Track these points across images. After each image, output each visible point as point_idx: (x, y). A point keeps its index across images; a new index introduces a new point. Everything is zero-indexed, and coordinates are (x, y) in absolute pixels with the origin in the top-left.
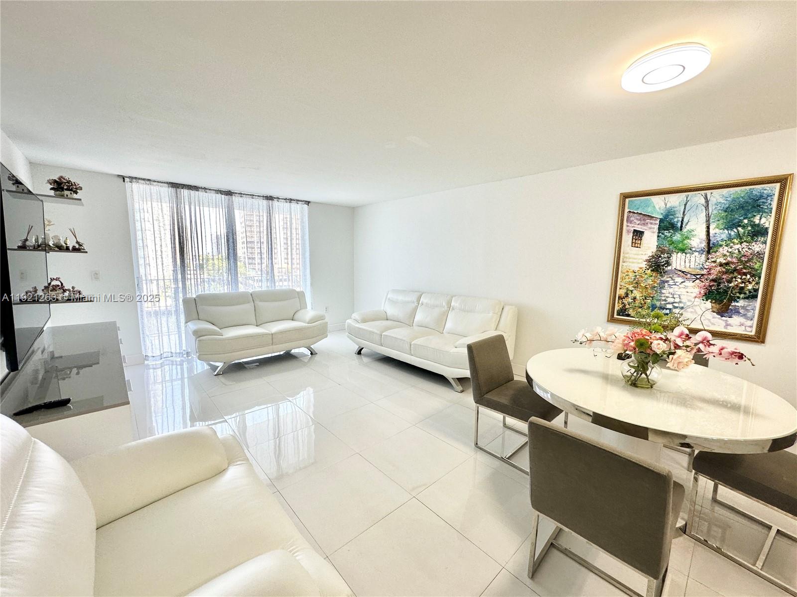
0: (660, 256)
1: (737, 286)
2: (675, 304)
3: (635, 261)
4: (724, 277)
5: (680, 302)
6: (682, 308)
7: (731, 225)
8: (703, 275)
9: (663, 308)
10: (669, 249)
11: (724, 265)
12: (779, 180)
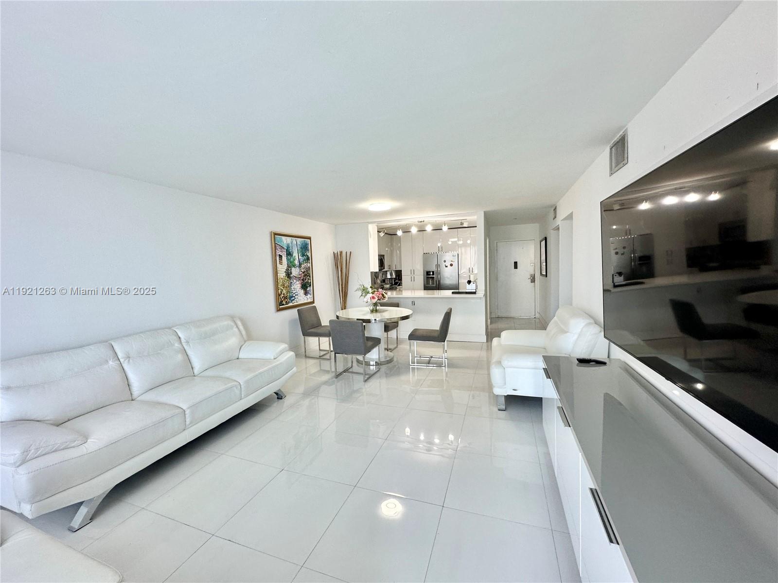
0: (289, 270)
1: (307, 281)
2: (296, 294)
3: (281, 272)
4: (304, 278)
5: (297, 292)
7: (303, 255)
8: (300, 278)
9: (293, 297)
10: (291, 265)
11: (304, 272)
12: (310, 238)
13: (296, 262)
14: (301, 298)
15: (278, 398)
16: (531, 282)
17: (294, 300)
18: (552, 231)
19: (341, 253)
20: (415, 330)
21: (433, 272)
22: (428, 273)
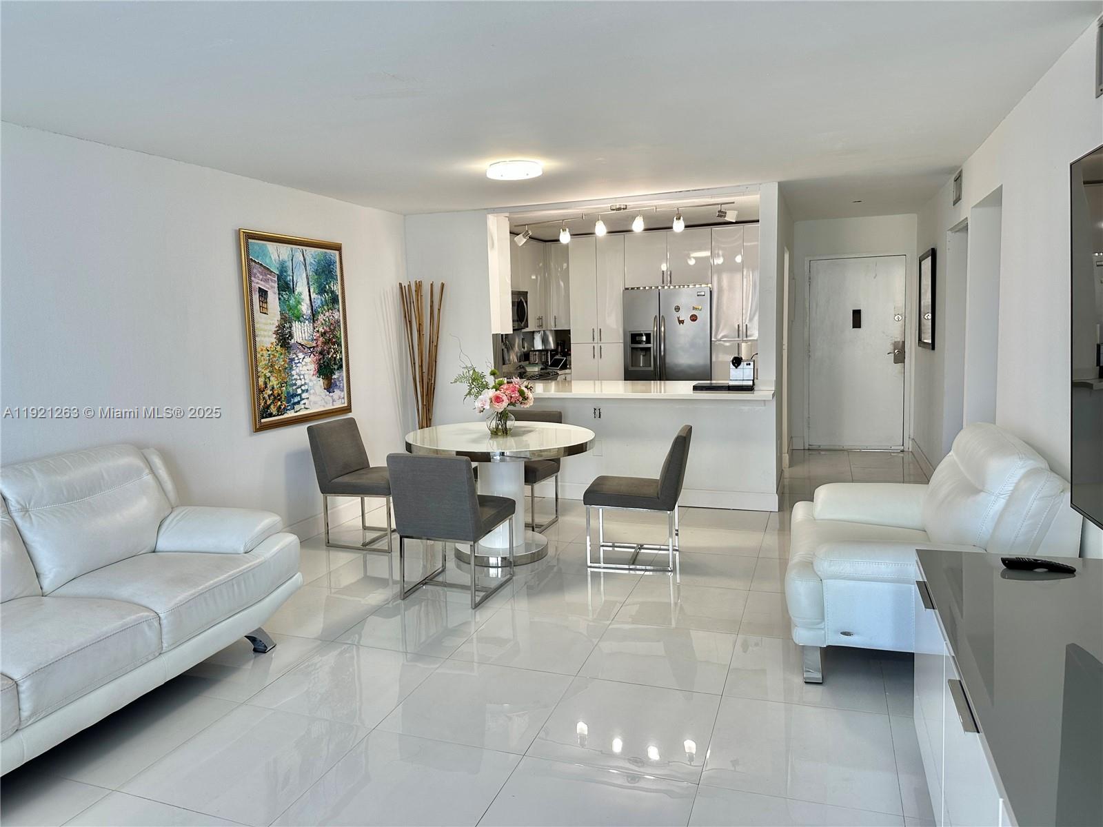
0: (284, 327)
1: (332, 356)
2: (303, 388)
3: (266, 333)
4: (325, 348)
5: (305, 384)
6: (307, 391)
7: (322, 291)
8: (314, 347)
9: (295, 395)
10: (289, 316)
11: (323, 334)
12: (338, 248)
13: (305, 308)
14: (316, 399)
15: (255, 650)
16: (896, 361)
17: (298, 403)
18: (949, 233)
19: (419, 286)
20: (601, 481)
21: (648, 336)
22: (635, 338)
